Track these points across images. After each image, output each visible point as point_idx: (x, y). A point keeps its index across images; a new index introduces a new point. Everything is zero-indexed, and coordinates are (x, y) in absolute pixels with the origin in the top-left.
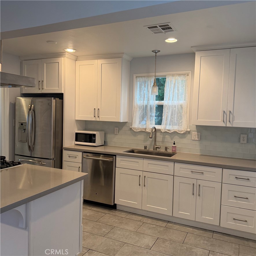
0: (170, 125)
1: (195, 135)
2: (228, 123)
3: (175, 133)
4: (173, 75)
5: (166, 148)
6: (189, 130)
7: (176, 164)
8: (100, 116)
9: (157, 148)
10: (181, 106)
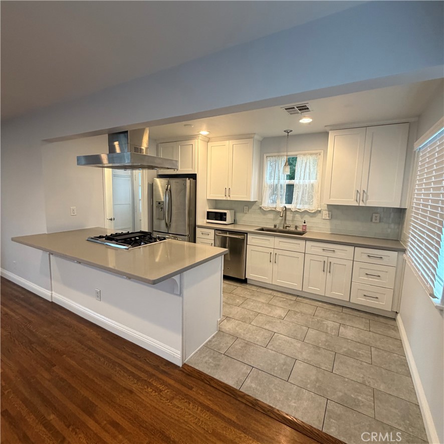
0: (300, 204)
1: (325, 214)
2: (361, 202)
3: (306, 212)
4: (304, 155)
5: (296, 227)
6: (319, 209)
7: (307, 242)
8: (231, 196)
9: (286, 226)
10: (312, 185)
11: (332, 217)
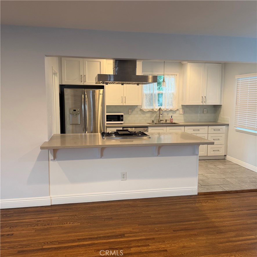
0: (168, 106)
1: (181, 111)
2: (204, 103)
3: (171, 110)
4: (168, 75)
5: (166, 120)
6: (178, 108)
7: (185, 127)
8: (126, 102)
9: (160, 121)
11: (184, 112)
